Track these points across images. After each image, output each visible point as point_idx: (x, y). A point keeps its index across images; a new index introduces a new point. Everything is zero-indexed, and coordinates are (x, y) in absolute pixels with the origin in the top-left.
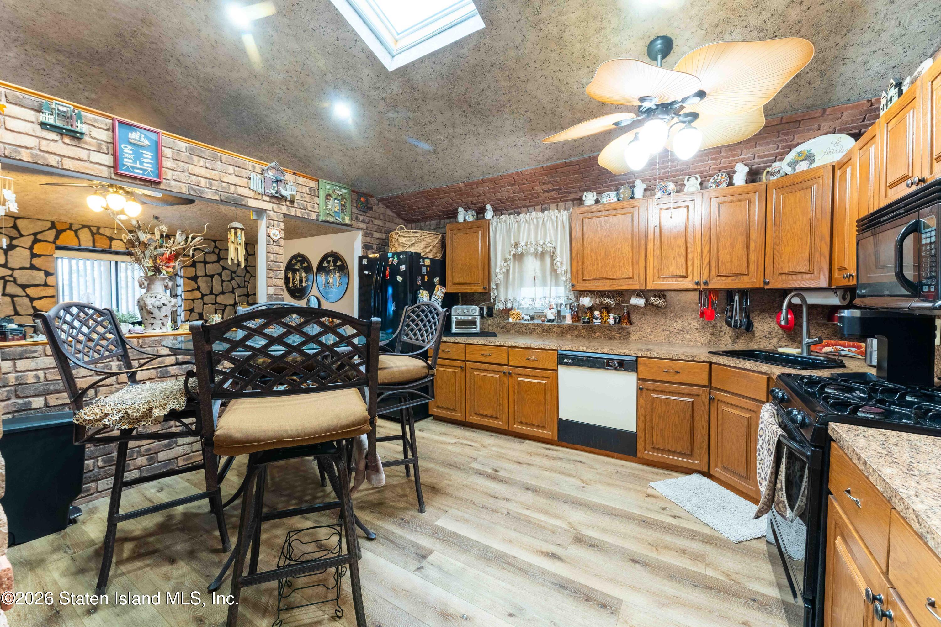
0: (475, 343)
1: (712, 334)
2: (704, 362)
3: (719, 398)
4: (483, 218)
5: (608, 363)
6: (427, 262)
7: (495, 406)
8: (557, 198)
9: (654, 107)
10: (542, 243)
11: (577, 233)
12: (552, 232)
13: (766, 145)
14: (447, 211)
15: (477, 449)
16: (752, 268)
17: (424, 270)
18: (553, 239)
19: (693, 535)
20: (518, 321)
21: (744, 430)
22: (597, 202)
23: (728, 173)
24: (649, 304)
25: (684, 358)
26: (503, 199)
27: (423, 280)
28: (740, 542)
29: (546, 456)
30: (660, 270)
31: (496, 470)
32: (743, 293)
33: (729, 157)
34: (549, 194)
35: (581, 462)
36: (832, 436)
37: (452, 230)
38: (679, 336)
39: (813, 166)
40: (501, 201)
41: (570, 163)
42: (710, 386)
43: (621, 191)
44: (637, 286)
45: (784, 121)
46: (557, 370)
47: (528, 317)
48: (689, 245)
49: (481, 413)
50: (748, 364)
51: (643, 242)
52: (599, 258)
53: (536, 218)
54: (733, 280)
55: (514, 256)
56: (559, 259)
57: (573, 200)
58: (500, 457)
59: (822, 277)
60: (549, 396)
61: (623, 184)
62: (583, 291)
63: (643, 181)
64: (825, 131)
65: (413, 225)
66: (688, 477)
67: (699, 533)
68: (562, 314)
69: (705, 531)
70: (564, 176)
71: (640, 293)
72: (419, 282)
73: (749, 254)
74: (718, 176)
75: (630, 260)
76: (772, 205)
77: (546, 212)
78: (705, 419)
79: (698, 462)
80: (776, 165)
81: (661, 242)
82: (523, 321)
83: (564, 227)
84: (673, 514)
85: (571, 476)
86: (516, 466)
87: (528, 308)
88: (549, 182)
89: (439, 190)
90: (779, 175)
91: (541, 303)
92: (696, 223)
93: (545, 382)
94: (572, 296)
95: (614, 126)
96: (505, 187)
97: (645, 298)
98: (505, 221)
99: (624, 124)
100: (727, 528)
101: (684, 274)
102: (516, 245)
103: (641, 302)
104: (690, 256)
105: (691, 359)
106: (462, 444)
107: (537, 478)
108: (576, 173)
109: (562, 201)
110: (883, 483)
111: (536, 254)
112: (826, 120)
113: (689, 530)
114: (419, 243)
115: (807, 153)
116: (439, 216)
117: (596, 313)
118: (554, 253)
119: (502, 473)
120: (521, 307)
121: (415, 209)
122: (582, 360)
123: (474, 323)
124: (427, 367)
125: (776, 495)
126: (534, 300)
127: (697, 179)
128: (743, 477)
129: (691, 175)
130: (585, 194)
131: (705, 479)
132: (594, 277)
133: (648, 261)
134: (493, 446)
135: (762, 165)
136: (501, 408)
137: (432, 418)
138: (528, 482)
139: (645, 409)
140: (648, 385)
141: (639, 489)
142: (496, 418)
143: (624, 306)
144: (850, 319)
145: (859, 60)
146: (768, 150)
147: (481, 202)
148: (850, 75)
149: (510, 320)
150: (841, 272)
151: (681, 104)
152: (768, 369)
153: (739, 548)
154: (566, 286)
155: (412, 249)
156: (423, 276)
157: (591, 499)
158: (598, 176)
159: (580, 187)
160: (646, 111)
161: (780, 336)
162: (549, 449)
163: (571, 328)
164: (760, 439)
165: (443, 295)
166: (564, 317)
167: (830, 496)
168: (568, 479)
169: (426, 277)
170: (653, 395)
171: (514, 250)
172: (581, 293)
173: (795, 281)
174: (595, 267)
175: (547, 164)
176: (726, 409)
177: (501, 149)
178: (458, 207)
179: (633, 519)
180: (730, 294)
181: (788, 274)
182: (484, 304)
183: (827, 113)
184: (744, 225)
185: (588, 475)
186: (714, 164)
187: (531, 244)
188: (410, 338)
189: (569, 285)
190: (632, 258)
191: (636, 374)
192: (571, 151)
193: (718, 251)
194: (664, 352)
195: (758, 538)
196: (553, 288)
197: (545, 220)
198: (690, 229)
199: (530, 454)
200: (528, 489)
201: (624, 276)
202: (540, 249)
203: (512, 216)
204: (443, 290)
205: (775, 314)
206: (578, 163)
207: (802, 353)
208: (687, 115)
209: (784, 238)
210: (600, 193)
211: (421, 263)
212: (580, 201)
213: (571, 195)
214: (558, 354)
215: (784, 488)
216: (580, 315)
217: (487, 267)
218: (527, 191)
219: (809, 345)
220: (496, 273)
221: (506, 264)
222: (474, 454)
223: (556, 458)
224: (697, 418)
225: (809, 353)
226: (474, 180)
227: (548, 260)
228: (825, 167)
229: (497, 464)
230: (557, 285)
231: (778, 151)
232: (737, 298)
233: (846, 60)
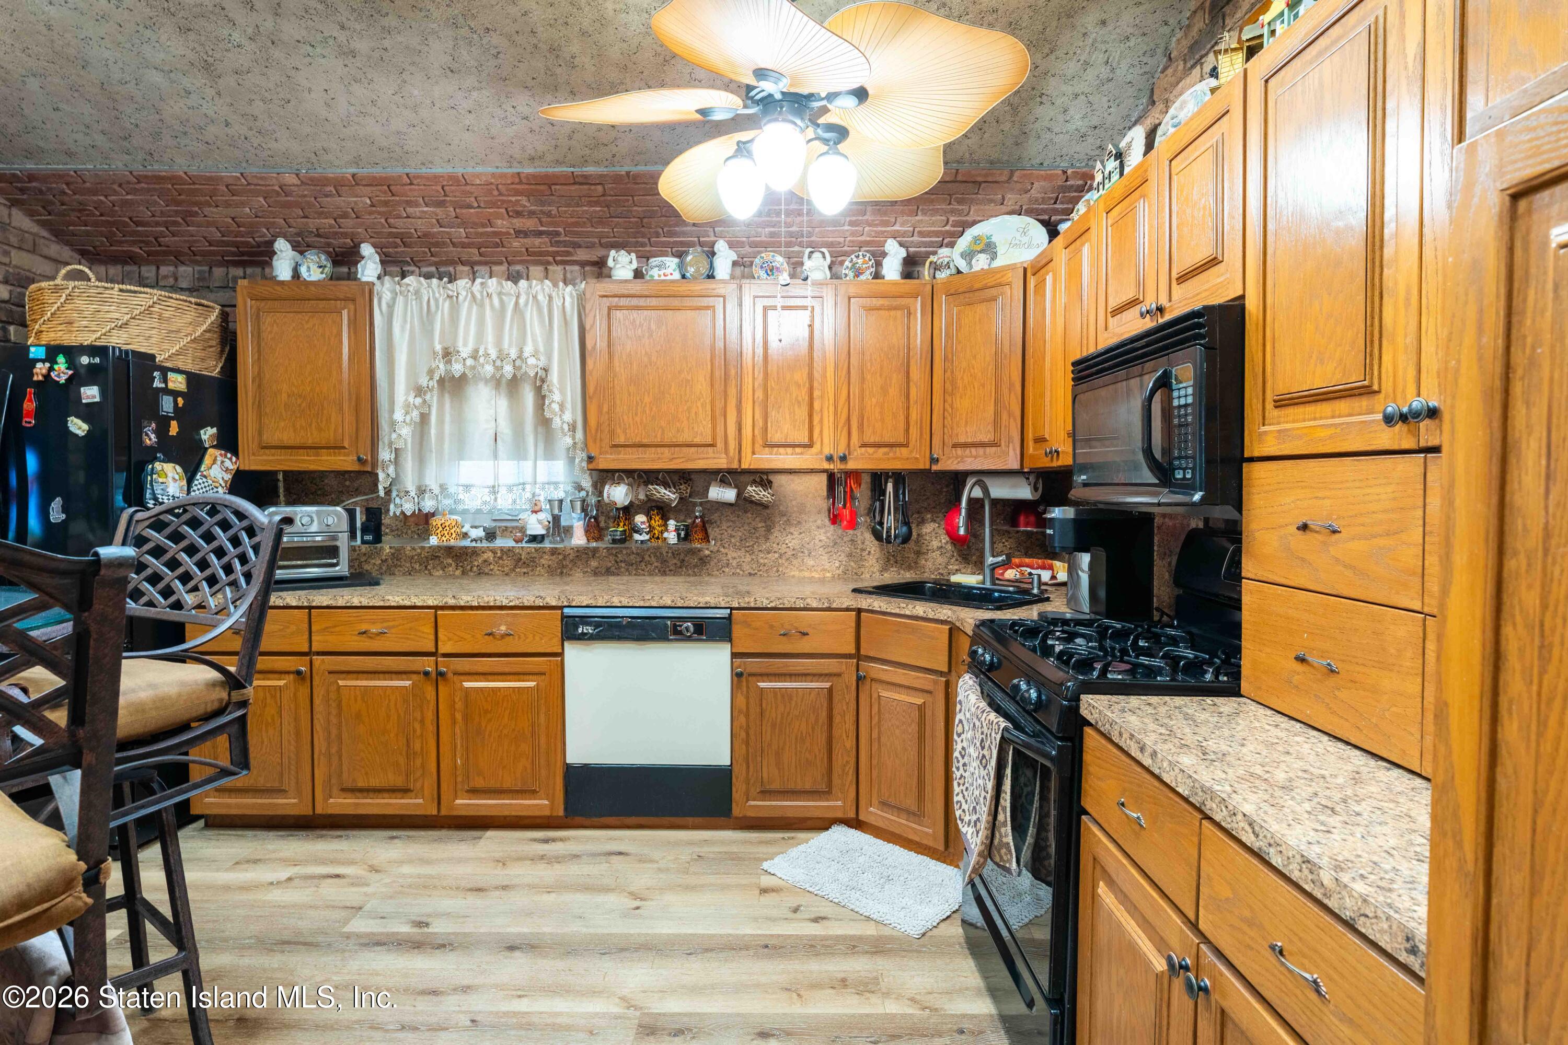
0: (341, 603)
1: (850, 555)
2: (848, 609)
3: (873, 674)
4: (351, 276)
5: (675, 626)
6: (177, 382)
7: (402, 761)
8: (547, 253)
9: (778, 96)
10: (513, 356)
11: (597, 338)
12: (538, 330)
13: (932, 215)
14: (236, 245)
15: (357, 882)
16: (914, 432)
17: (167, 405)
18: (542, 349)
19: (853, 946)
20: (452, 543)
21: (914, 728)
22: (638, 274)
23: (874, 254)
24: (745, 499)
25: (815, 605)
26: (410, 236)
27: (162, 430)
28: (924, 935)
29: (542, 857)
30: (765, 430)
31: (420, 924)
32: (899, 477)
33: (876, 225)
34: (528, 241)
35: (620, 853)
36: (1089, 717)
37: (254, 298)
38: (795, 562)
39: (997, 263)
40: (404, 239)
41: (585, 177)
42: (858, 655)
43: (689, 258)
44: (720, 462)
45: (960, 178)
46: (561, 654)
47: (480, 533)
48: (816, 384)
49: (361, 784)
50: (920, 608)
51: (733, 372)
52: (647, 400)
53: (500, 294)
54: (885, 454)
55: (441, 381)
56: (557, 397)
57: (583, 264)
58: (426, 886)
59: (1011, 453)
60: (542, 717)
61: (691, 245)
62: (607, 471)
63: (731, 245)
64: (1009, 209)
65: (114, 270)
66: (824, 835)
67: (860, 938)
68: (564, 523)
69: (869, 933)
70: (568, 206)
71: (726, 476)
72: (150, 439)
73: (908, 408)
74: (857, 257)
75: (708, 407)
76: (942, 323)
77: (523, 283)
78: (850, 718)
79: (839, 803)
80: (944, 252)
81: (766, 374)
82: (466, 543)
83: (566, 322)
84: (813, 916)
85: (606, 890)
86: (474, 901)
87: (478, 511)
88: (532, 214)
89: (212, 180)
90: (948, 272)
91: (510, 497)
92: (826, 342)
93: (532, 684)
94: (587, 483)
95: (698, 116)
96: (417, 205)
97: (736, 487)
98: (417, 292)
99: (717, 117)
100: (902, 914)
101: (806, 441)
102: (447, 354)
103: (729, 495)
104: (817, 405)
105: (826, 605)
106: (312, 877)
107: (530, 914)
108: (597, 203)
109: (557, 263)
110: (1189, 781)
111: (497, 382)
112: (1012, 190)
113: (844, 938)
114: (147, 323)
115: (985, 241)
116: (204, 254)
117: (640, 519)
118: (543, 381)
119: (439, 927)
120: (461, 507)
121: (125, 225)
122: (618, 626)
123: (332, 551)
124: (222, 684)
125: (997, 835)
126: (494, 490)
127: (824, 257)
128: (914, 814)
129: (815, 247)
130: (613, 253)
131: (853, 831)
132: (637, 440)
133: (743, 411)
134: (401, 863)
135: (923, 249)
136: (418, 762)
137: (201, 823)
138: (509, 930)
139: (747, 716)
140: (753, 664)
141: (744, 882)
142: (405, 791)
143: (695, 504)
144: (1063, 521)
145: (1058, 102)
146: (933, 224)
147: (345, 235)
148: (1046, 124)
149: (434, 541)
150: (1038, 445)
151: (824, 103)
152: (949, 613)
153: (924, 946)
154: (571, 460)
155: (118, 340)
156: (163, 424)
157: (657, 931)
158: (641, 219)
159: (601, 236)
160: (762, 99)
161: (948, 555)
162: (546, 841)
163: (582, 554)
164: (959, 740)
165: (228, 477)
166: (569, 530)
167: (1083, 817)
168: (600, 898)
169: (174, 424)
170: (762, 685)
171: (442, 366)
172: (604, 477)
173: (975, 457)
174: (638, 419)
175: (529, 170)
176: (884, 694)
177: (415, 108)
178: (275, 237)
179: (747, 948)
180: (878, 479)
181: (965, 445)
182: (358, 502)
183: (1015, 179)
184: (901, 354)
185: (641, 879)
186: (853, 234)
187: (487, 355)
188: (150, 604)
189: (581, 456)
190: (713, 403)
191: (728, 646)
192: (588, 152)
193: (862, 399)
194: (779, 595)
195: (948, 917)
196: (541, 464)
197: (522, 301)
198: (817, 355)
199: (502, 862)
200: (512, 948)
201: (697, 440)
202: (508, 369)
203: (435, 281)
204: (228, 464)
205: (941, 515)
206: (600, 180)
207: (983, 583)
208: (831, 127)
209: (960, 383)
210: (645, 257)
211: (157, 384)
212: (600, 268)
213: (579, 251)
214: (563, 617)
215: (1009, 819)
216: (602, 524)
217: (365, 406)
218: (475, 225)
219: (994, 568)
220: (393, 424)
221: (418, 401)
222: (352, 895)
223: (564, 857)
224: (837, 719)
225: (993, 580)
226: (331, 172)
227: (529, 398)
228: (1012, 267)
229: (421, 906)
230: (549, 455)
231: (947, 228)
232: (890, 487)
233: (1044, 97)
